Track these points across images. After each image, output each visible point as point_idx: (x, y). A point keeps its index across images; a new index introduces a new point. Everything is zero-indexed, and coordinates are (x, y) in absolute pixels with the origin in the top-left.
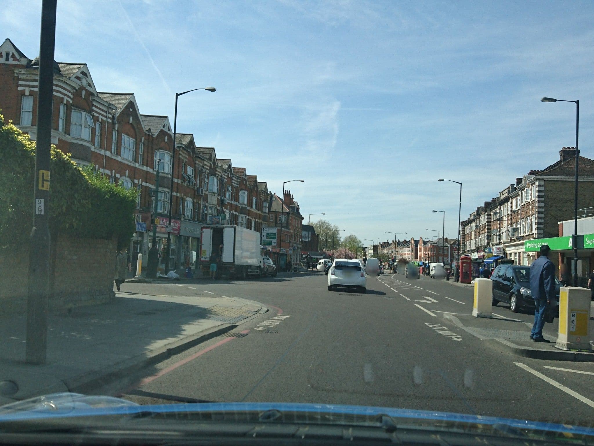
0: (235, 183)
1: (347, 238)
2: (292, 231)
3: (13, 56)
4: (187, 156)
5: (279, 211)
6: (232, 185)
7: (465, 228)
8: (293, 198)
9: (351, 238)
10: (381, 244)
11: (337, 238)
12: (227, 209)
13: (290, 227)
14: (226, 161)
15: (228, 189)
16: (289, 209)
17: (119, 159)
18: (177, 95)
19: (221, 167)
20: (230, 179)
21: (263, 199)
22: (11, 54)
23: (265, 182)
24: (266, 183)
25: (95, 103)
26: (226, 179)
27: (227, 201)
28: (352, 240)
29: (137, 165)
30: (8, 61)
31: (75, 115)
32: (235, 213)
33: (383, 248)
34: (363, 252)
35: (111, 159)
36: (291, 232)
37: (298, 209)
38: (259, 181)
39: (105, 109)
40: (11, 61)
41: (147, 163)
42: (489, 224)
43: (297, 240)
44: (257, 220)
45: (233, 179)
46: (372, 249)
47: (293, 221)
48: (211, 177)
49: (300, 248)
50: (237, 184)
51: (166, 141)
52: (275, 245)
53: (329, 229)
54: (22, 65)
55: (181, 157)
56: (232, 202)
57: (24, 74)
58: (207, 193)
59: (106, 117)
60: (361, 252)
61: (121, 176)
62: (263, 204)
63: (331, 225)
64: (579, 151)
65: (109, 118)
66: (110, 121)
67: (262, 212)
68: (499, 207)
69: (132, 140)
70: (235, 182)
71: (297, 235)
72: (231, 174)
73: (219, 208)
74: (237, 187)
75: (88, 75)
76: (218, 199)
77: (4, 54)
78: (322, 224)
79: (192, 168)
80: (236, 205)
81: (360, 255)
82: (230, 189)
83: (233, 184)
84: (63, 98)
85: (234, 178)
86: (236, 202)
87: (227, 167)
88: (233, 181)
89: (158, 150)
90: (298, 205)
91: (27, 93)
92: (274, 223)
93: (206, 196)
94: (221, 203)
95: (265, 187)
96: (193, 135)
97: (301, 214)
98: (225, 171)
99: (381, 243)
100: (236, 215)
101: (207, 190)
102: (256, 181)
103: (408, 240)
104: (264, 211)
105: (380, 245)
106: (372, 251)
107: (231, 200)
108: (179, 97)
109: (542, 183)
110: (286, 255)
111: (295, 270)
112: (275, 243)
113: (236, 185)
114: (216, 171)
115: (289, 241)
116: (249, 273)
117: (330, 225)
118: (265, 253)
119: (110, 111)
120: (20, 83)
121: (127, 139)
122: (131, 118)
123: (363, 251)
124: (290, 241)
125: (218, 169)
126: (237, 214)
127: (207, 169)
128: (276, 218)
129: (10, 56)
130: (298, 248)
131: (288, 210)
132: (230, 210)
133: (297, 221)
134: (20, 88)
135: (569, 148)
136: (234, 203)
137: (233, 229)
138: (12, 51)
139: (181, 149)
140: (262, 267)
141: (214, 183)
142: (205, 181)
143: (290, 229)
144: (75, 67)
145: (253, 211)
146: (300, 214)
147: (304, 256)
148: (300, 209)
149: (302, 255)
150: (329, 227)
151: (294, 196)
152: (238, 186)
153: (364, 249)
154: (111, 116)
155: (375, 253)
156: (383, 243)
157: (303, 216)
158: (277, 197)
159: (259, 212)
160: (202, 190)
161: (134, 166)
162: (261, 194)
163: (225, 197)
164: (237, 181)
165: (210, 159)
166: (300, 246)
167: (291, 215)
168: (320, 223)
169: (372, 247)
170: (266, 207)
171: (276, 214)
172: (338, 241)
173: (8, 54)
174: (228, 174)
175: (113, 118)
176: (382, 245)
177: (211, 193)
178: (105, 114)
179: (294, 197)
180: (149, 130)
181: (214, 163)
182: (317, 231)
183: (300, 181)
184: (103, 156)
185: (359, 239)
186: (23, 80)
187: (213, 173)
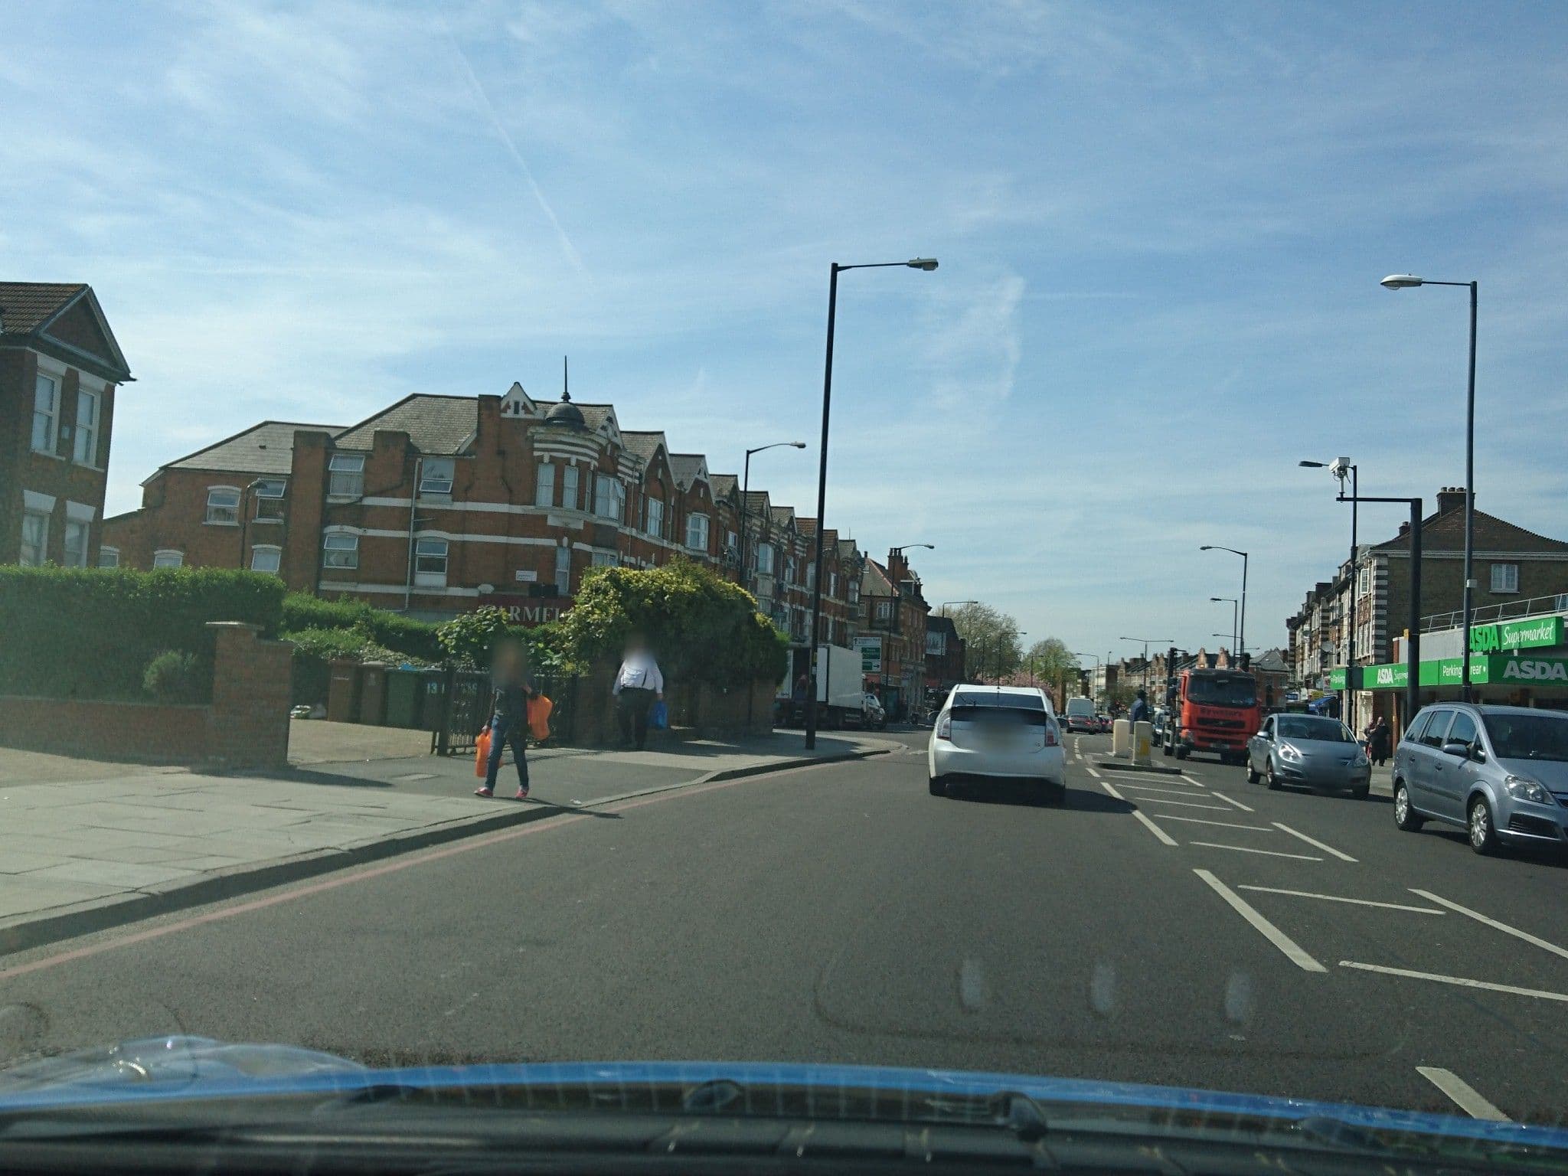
0: (799, 551)
1: (1039, 647)
2: (906, 638)
3: (525, 407)
4: (728, 515)
5: (879, 595)
6: (795, 556)
7: (1295, 634)
8: (906, 564)
9: (1050, 648)
10: (1126, 663)
11: (1011, 645)
12: (786, 601)
13: (902, 630)
14: (785, 511)
15: (788, 563)
16: (899, 591)
17: (645, 537)
18: (749, 452)
19: (779, 524)
20: (792, 543)
21: (848, 575)
22: (521, 404)
23: (851, 539)
24: (854, 541)
25: (620, 460)
26: (785, 545)
27: (787, 587)
28: (1051, 651)
29: (665, 543)
30: (518, 413)
31: (601, 482)
32: (799, 608)
33: (1130, 673)
34: (1079, 683)
35: (637, 538)
36: (902, 640)
37: (918, 587)
38: (840, 538)
39: (630, 464)
40: (522, 415)
41: (678, 538)
42: (1325, 629)
43: (916, 656)
44: (836, 619)
45: (796, 544)
46: (1102, 676)
47: (906, 614)
48: (762, 546)
49: (923, 674)
50: (803, 552)
51: (702, 496)
52: (879, 670)
53: (993, 626)
54: (538, 420)
55: (720, 518)
56: (795, 587)
57: (542, 433)
58: (756, 575)
59: (632, 477)
60: (1074, 682)
61: (646, 564)
62: (848, 586)
63: (996, 615)
64: (1472, 496)
65: (636, 477)
66: (637, 482)
67: (847, 601)
68: (1338, 597)
69: (660, 503)
70: (801, 549)
71: (917, 644)
72: (794, 533)
73: (774, 601)
74: (803, 557)
75: (614, 419)
76: (773, 584)
77: (512, 404)
78: (974, 611)
79: (734, 534)
80: (802, 593)
81: (1072, 690)
82: (791, 563)
83: (797, 552)
84: (589, 463)
85: (798, 542)
86: (802, 586)
87: (787, 522)
88: (797, 547)
89: (690, 513)
90: (919, 579)
91: (546, 460)
92: (867, 621)
93: (756, 580)
94: (779, 591)
95: (852, 550)
96: (736, 476)
97: (925, 600)
98: (786, 530)
99: (1127, 660)
100: (801, 611)
101: (757, 570)
102: (836, 539)
103: (1192, 653)
104: (851, 599)
105: (1123, 666)
106: (1103, 681)
107: (794, 583)
108: (750, 455)
109: (1384, 562)
110: (897, 689)
111: (914, 719)
112: (878, 667)
113: (801, 554)
114: (770, 532)
115: (900, 660)
116: (847, 721)
117: (992, 615)
118: (869, 687)
119: (637, 467)
120: (536, 445)
121: (654, 504)
122: (660, 471)
123: (1080, 681)
124: (903, 658)
125: (773, 530)
126: (803, 608)
127: (757, 532)
128: (872, 609)
129: (520, 408)
130: (918, 673)
131: (897, 593)
132: (792, 603)
133: (916, 615)
134: (536, 454)
135: (1453, 489)
136: (799, 589)
137: (826, 650)
138: (522, 400)
139: (721, 504)
140: (865, 710)
141: (766, 557)
142: (753, 555)
143: (902, 634)
144: (599, 411)
145: (831, 600)
146: (922, 598)
147: (930, 691)
148: (922, 587)
149: (927, 689)
150: (992, 618)
151: (908, 558)
152: (805, 555)
153: (1083, 674)
154: (637, 475)
155: (1110, 684)
156: (1131, 659)
157: (929, 605)
158: (873, 565)
159: (842, 603)
160: (750, 571)
161: (661, 544)
162: (845, 566)
163: (783, 579)
164: (803, 547)
165: (761, 514)
166: (923, 669)
167: (903, 603)
168: (969, 610)
169: (1103, 670)
170: (854, 591)
171: (872, 602)
172: (1015, 654)
173: (517, 404)
174: (789, 536)
175: (640, 478)
176: (1127, 666)
177: (763, 574)
178: (630, 472)
179: (908, 562)
180: (681, 484)
181: (767, 519)
182: (962, 630)
183: (925, 546)
184: (628, 536)
185: (1070, 648)
186: (540, 441)
187: (765, 539)
